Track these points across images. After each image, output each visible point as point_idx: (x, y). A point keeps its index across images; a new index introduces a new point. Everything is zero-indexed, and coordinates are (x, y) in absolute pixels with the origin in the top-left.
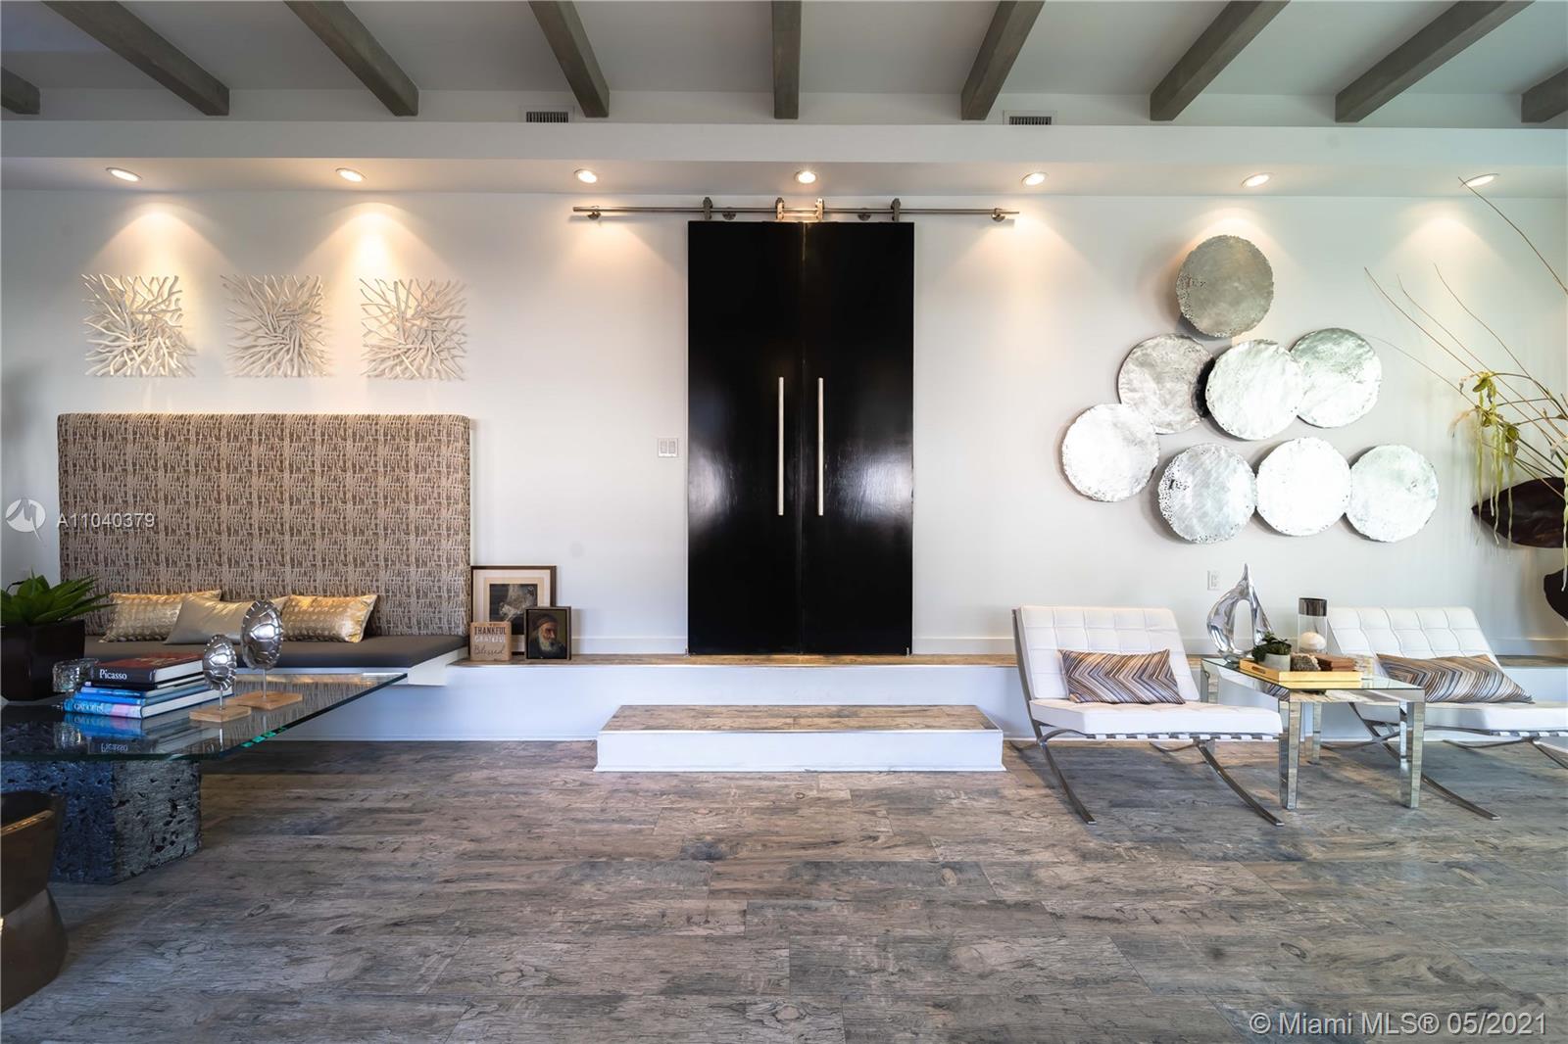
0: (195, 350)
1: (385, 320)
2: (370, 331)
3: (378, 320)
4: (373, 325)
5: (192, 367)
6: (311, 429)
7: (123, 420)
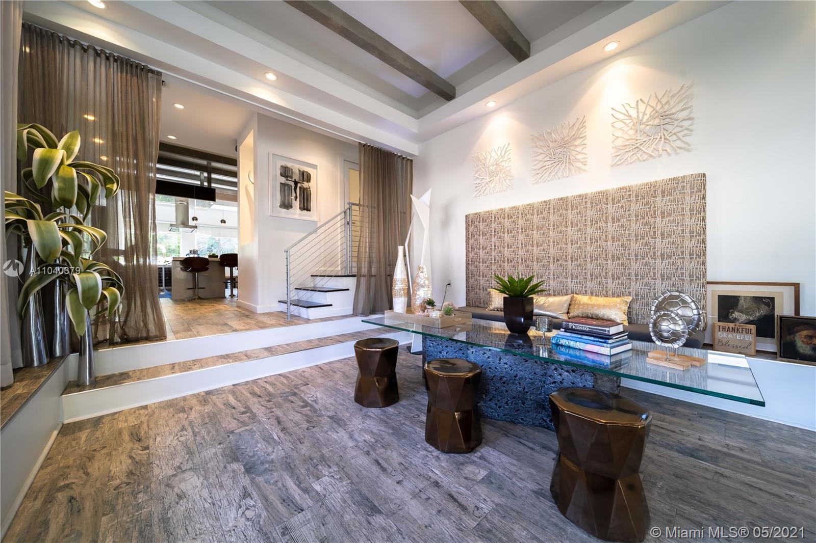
0: (513, 176)
1: (626, 129)
2: (618, 137)
3: (622, 130)
4: (619, 134)
5: (512, 185)
6: (584, 201)
7: (490, 213)
